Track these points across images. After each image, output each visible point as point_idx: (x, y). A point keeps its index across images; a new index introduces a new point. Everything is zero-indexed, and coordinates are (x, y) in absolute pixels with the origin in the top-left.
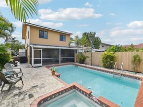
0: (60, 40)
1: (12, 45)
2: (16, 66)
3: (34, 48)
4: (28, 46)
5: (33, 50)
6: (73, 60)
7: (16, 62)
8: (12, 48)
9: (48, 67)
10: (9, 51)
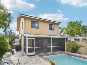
0: (50, 30)
1: (9, 36)
2: (13, 54)
3: (28, 37)
4: (22, 36)
5: (27, 39)
6: (63, 49)
7: (13, 50)
8: (9, 38)
9: (41, 56)
10: (7, 41)
